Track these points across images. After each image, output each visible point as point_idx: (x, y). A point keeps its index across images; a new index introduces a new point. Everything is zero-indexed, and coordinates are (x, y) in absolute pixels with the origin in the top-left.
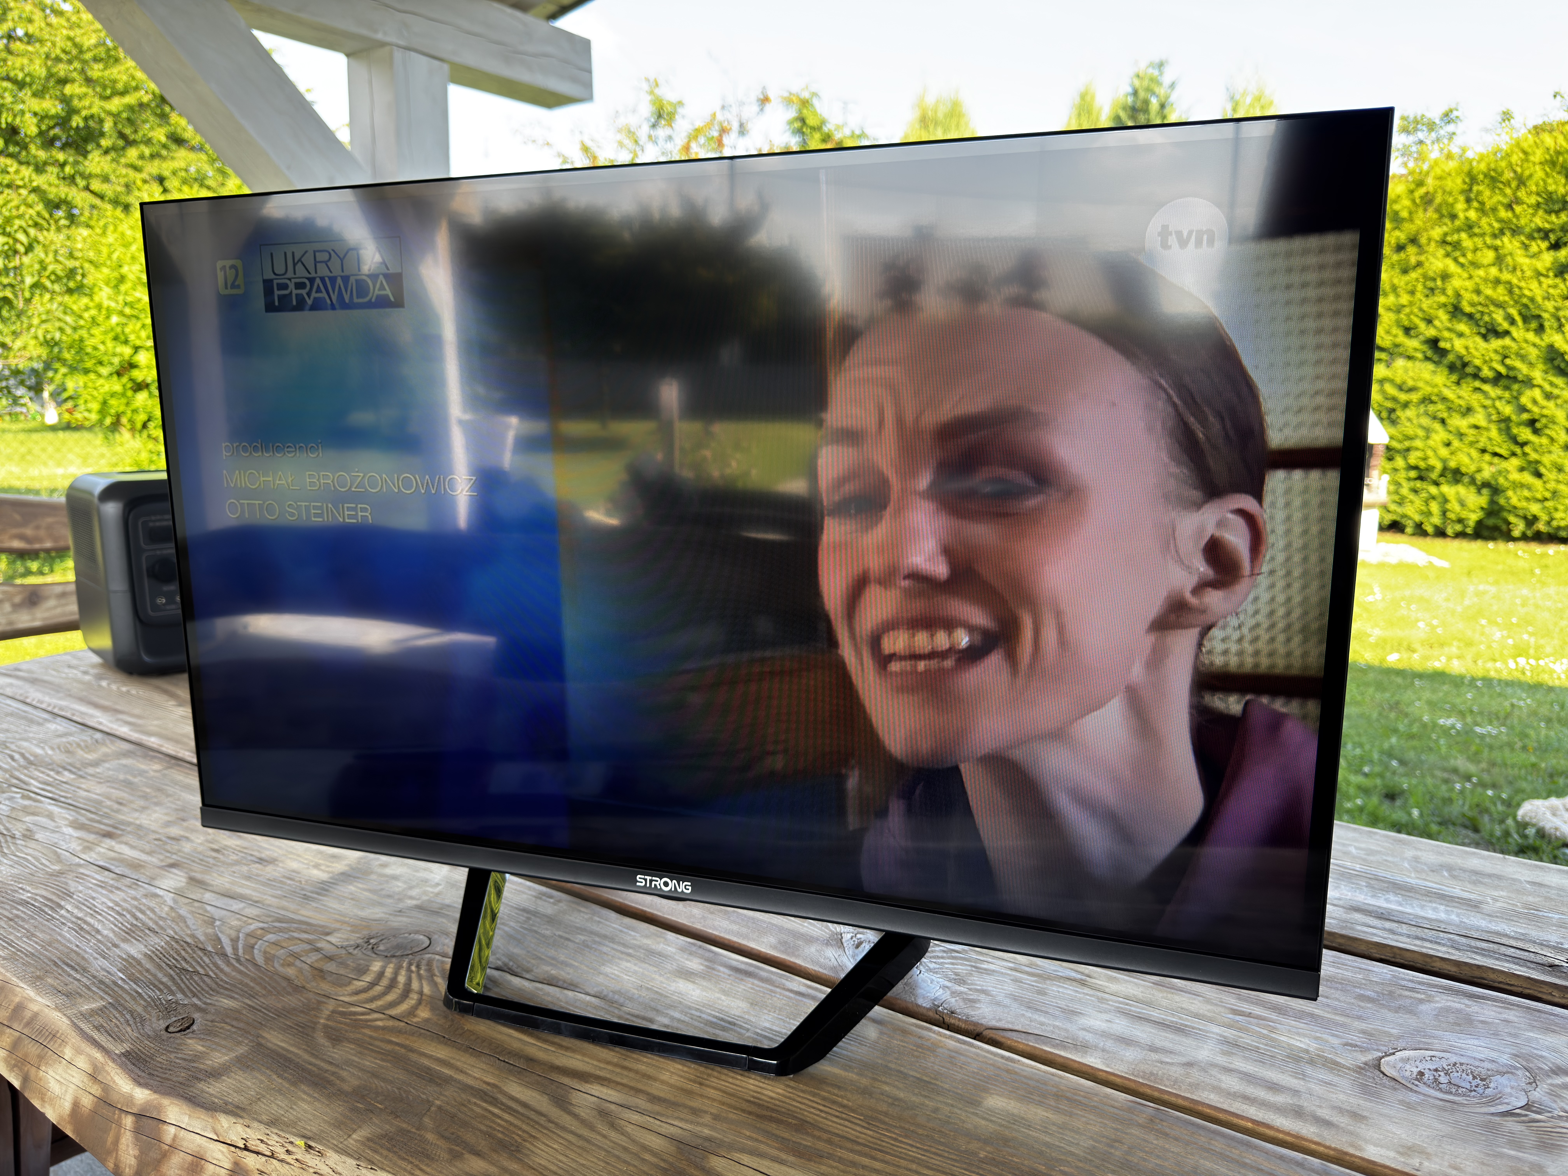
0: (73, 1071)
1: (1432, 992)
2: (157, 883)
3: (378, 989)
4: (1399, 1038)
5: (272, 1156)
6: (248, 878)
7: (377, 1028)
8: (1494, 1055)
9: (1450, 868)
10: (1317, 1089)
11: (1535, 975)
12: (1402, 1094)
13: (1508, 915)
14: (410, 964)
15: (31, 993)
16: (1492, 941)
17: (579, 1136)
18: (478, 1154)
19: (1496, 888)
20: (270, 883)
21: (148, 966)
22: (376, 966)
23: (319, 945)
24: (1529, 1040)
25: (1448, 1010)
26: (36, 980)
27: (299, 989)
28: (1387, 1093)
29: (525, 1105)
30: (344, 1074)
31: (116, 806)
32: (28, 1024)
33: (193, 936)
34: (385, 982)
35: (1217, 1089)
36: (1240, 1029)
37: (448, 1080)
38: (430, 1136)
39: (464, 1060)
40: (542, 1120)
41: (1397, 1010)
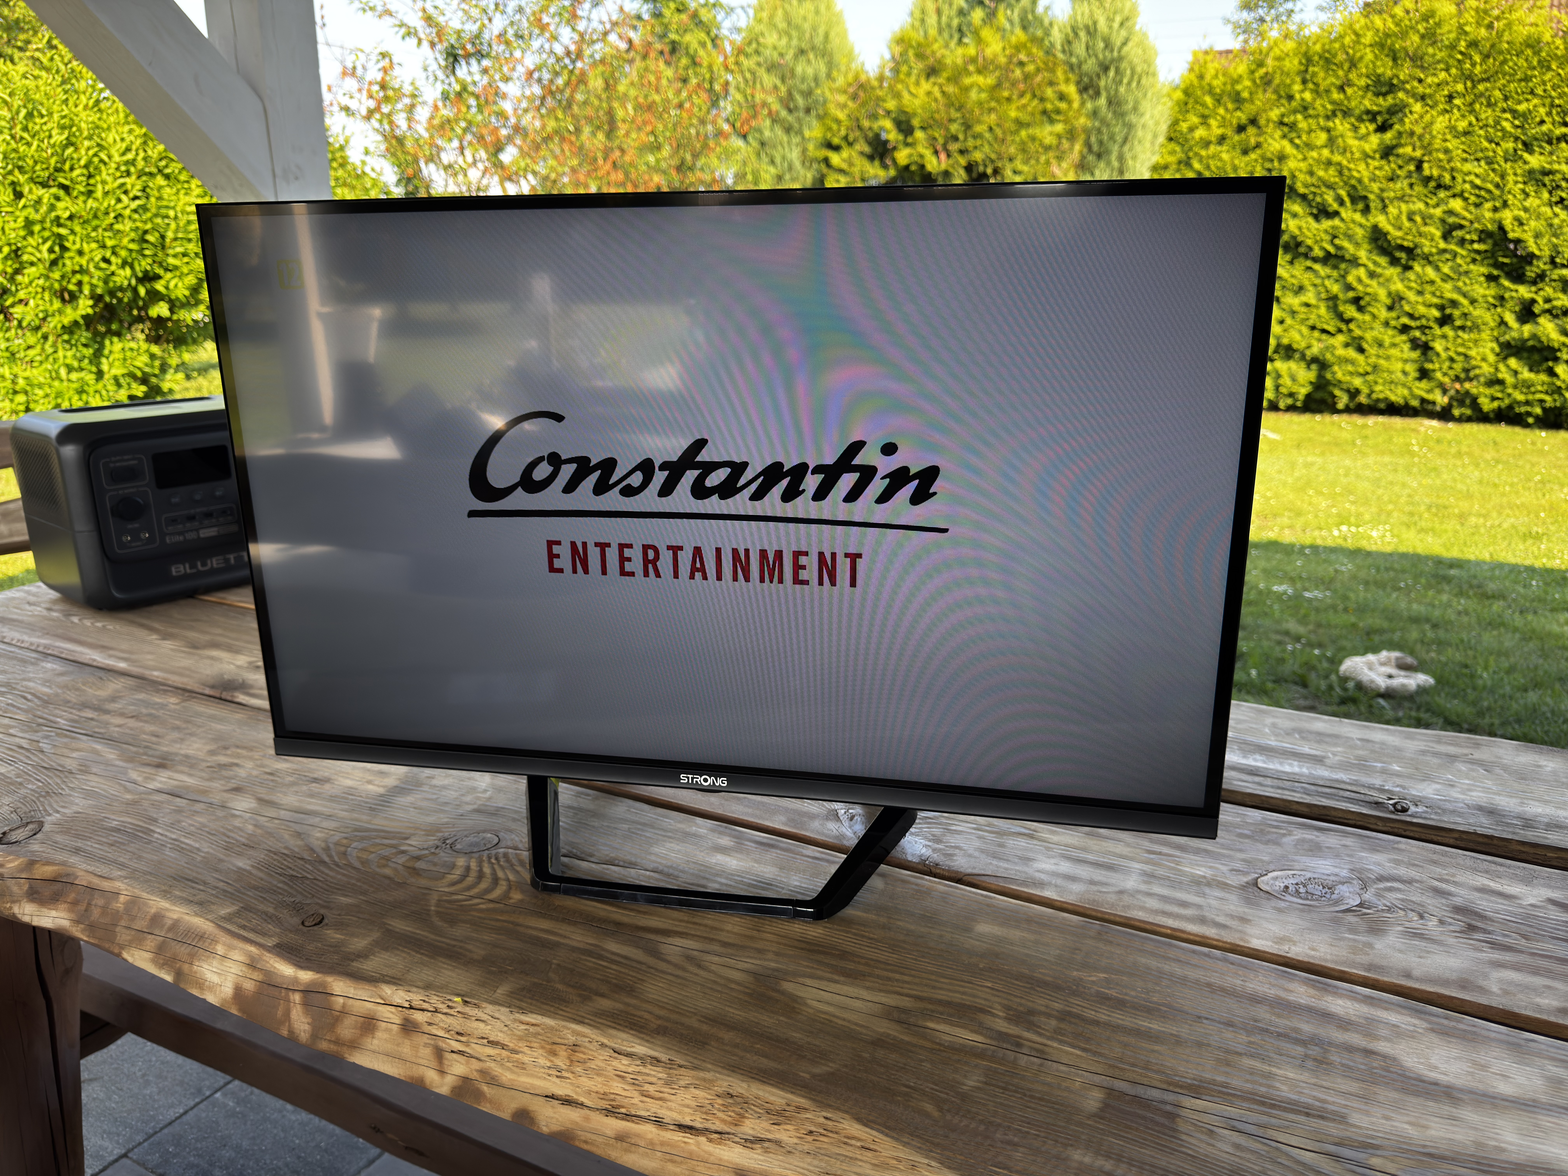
0: (229, 963)
1: (1291, 828)
2: (230, 805)
3: (470, 880)
4: (1269, 863)
5: (436, 1011)
6: (312, 796)
7: (481, 911)
8: (1337, 870)
9: (1300, 731)
10: (1214, 903)
11: (1365, 811)
12: (1274, 903)
13: (1344, 766)
14: (489, 858)
15: (164, 904)
16: (1334, 787)
17: (677, 976)
18: (603, 995)
19: (1336, 745)
20: (333, 798)
21: (261, 874)
22: (461, 862)
23: (403, 848)
24: (1361, 858)
25: (1303, 840)
26: (165, 894)
27: (402, 885)
28: (1264, 902)
29: (626, 958)
30: (470, 947)
31: (154, 739)
32: (170, 929)
33: (286, 848)
34: (473, 874)
35: (1142, 908)
36: (1154, 864)
37: (557, 945)
38: (560, 986)
39: (564, 929)
40: (644, 968)
41: (1267, 842)
